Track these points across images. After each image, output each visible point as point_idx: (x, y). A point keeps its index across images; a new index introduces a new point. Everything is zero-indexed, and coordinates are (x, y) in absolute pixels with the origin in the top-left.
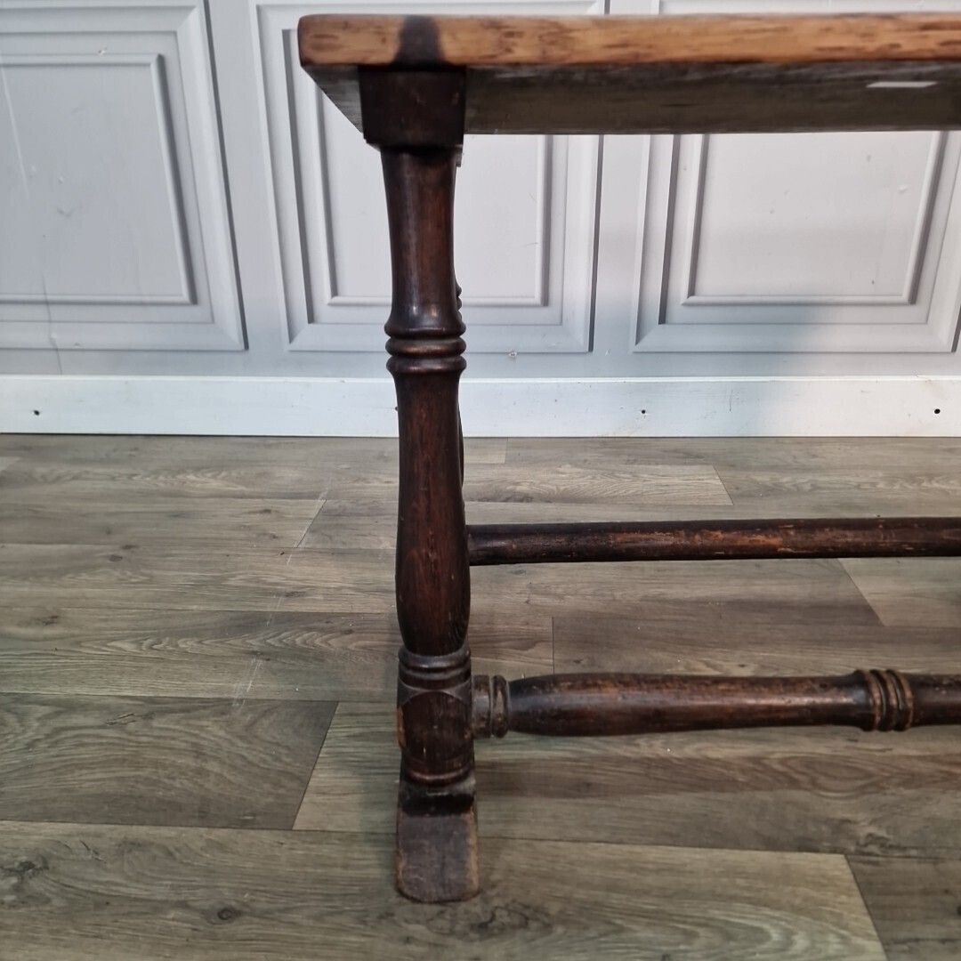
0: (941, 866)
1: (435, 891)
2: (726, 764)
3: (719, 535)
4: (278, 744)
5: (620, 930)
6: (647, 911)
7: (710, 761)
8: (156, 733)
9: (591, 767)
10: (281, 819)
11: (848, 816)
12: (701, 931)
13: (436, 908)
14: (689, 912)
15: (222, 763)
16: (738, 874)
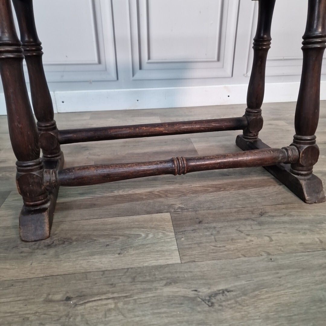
0: (197, 213)
1: (33, 238)
2: (141, 194)
3: (144, 128)
5: (95, 240)
6: (105, 234)
7: (136, 194)
9: (97, 200)
11: (174, 203)
12: (120, 237)
13: (34, 243)
14: (118, 233)
16: (137, 222)
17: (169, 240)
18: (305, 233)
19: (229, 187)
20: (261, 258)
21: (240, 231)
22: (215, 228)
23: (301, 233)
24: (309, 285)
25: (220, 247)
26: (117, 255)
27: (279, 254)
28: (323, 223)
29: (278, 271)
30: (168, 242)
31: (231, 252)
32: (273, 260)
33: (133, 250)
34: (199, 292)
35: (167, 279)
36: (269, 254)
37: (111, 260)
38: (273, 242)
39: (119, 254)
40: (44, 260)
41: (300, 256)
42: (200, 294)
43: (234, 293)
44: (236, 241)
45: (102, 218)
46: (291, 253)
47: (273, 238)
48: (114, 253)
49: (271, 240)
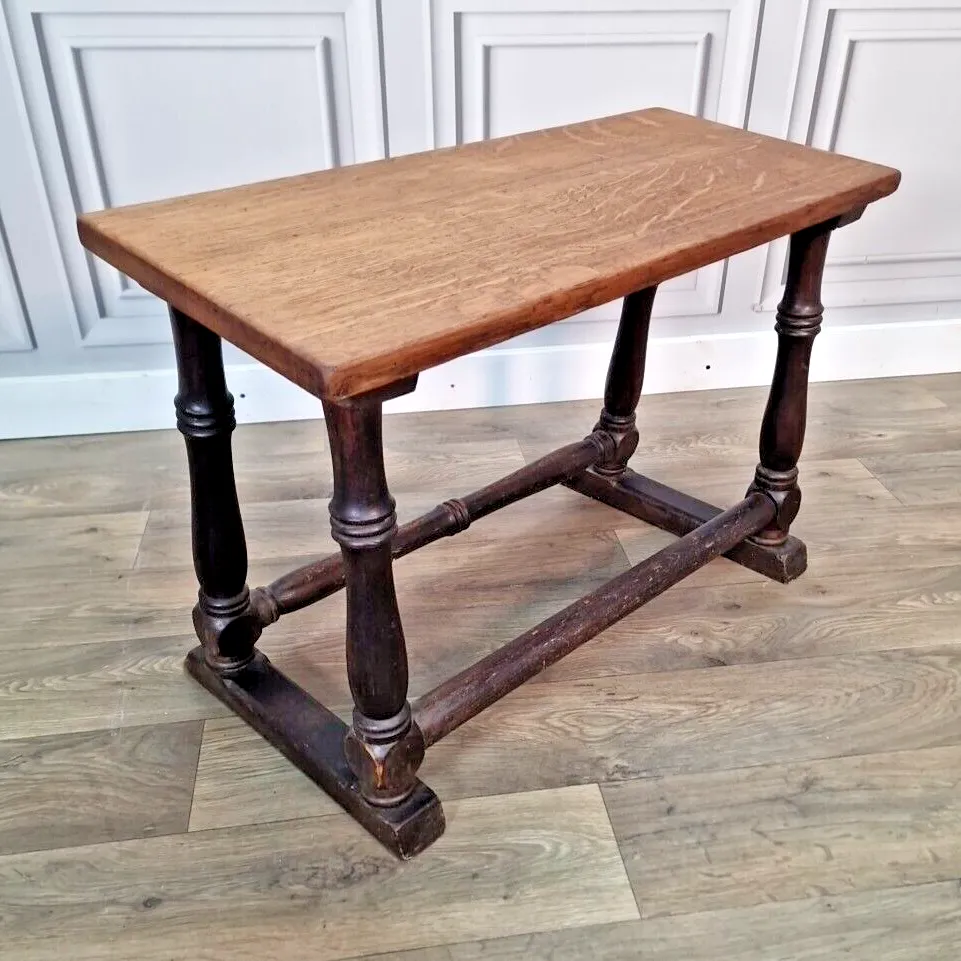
0: (660, 781)
4: (160, 764)
6: (462, 847)
8: (49, 770)
10: (177, 825)
11: (601, 754)
12: (499, 854)
14: (491, 842)
15: (116, 787)
16: (525, 810)
17: (607, 860)
18: (901, 837)
19: (728, 701)
20: (808, 903)
21: (760, 833)
22: (704, 825)
23: (894, 836)
25: (720, 876)
26: (502, 902)
27: (847, 893)
28: (942, 808)
29: (843, 935)
30: (605, 866)
31: (744, 890)
32: (833, 907)
33: (535, 887)
36: (824, 892)
37: (492, 913)
38: (834, 862)
39: (505, 898)
40: (349, 915)
41: (889, 896)
44: (754, 860)
46: (871, 888)
47: (834, 852)
48: (493, 896)
49: (829, 857)
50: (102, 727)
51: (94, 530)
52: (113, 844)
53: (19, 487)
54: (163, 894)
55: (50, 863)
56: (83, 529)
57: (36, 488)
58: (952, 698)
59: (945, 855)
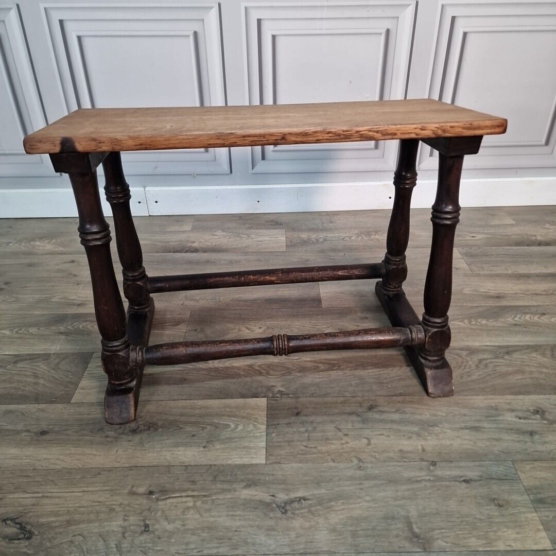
0: (298, 400)
1: (118, 421)
2: (239, 368)
3: (252, 277)
4: (68, 371)
5: (182, 428)
6: (192, 422)
7: (233, 367)
8: (19, 369)
9: (188, 373)
10: (66, 399)
11: (274, 384)
12: (208, 427)
13: (119, 426)
14: (206, 421)
15: (45, 380)
16: (228, 407)
17: (259, 434)
18: (410, 438)
19: (345, 364)
20: (350, 465)
21: (338, 429)
22: (312, 422)
23: (406, 437)
24: (388, 501)
25: (311, 448)
26: (202, 449)
27: (371, 462)
28: (436, 426)
29: (362, 482)
30: (257, 437)
31: (321, 455)
32: (362, 468)
33: (220, 444)
34: (277, 497)
35: (248, 481)
36: (360, 460)
37: (195, 453)
38: (370, 447)
39: (204, 447)
40: (130, 447)
41: (393, 466)
42: (277, 499)
43: (310, 502)
44: (330, 442)
45: (191, 400)
46: (384, 461)
47: (372, 442)
48: (199, 446)
49: (369, 444)
50: (48, 352)
51: (73, 261)
52: (36, 405)
53: (47, 240)
54: (50, 429)
55: (6, 410)
56: (69, 261)
57: (54, 241)
58: (462, 372)
59: (428, 449)
